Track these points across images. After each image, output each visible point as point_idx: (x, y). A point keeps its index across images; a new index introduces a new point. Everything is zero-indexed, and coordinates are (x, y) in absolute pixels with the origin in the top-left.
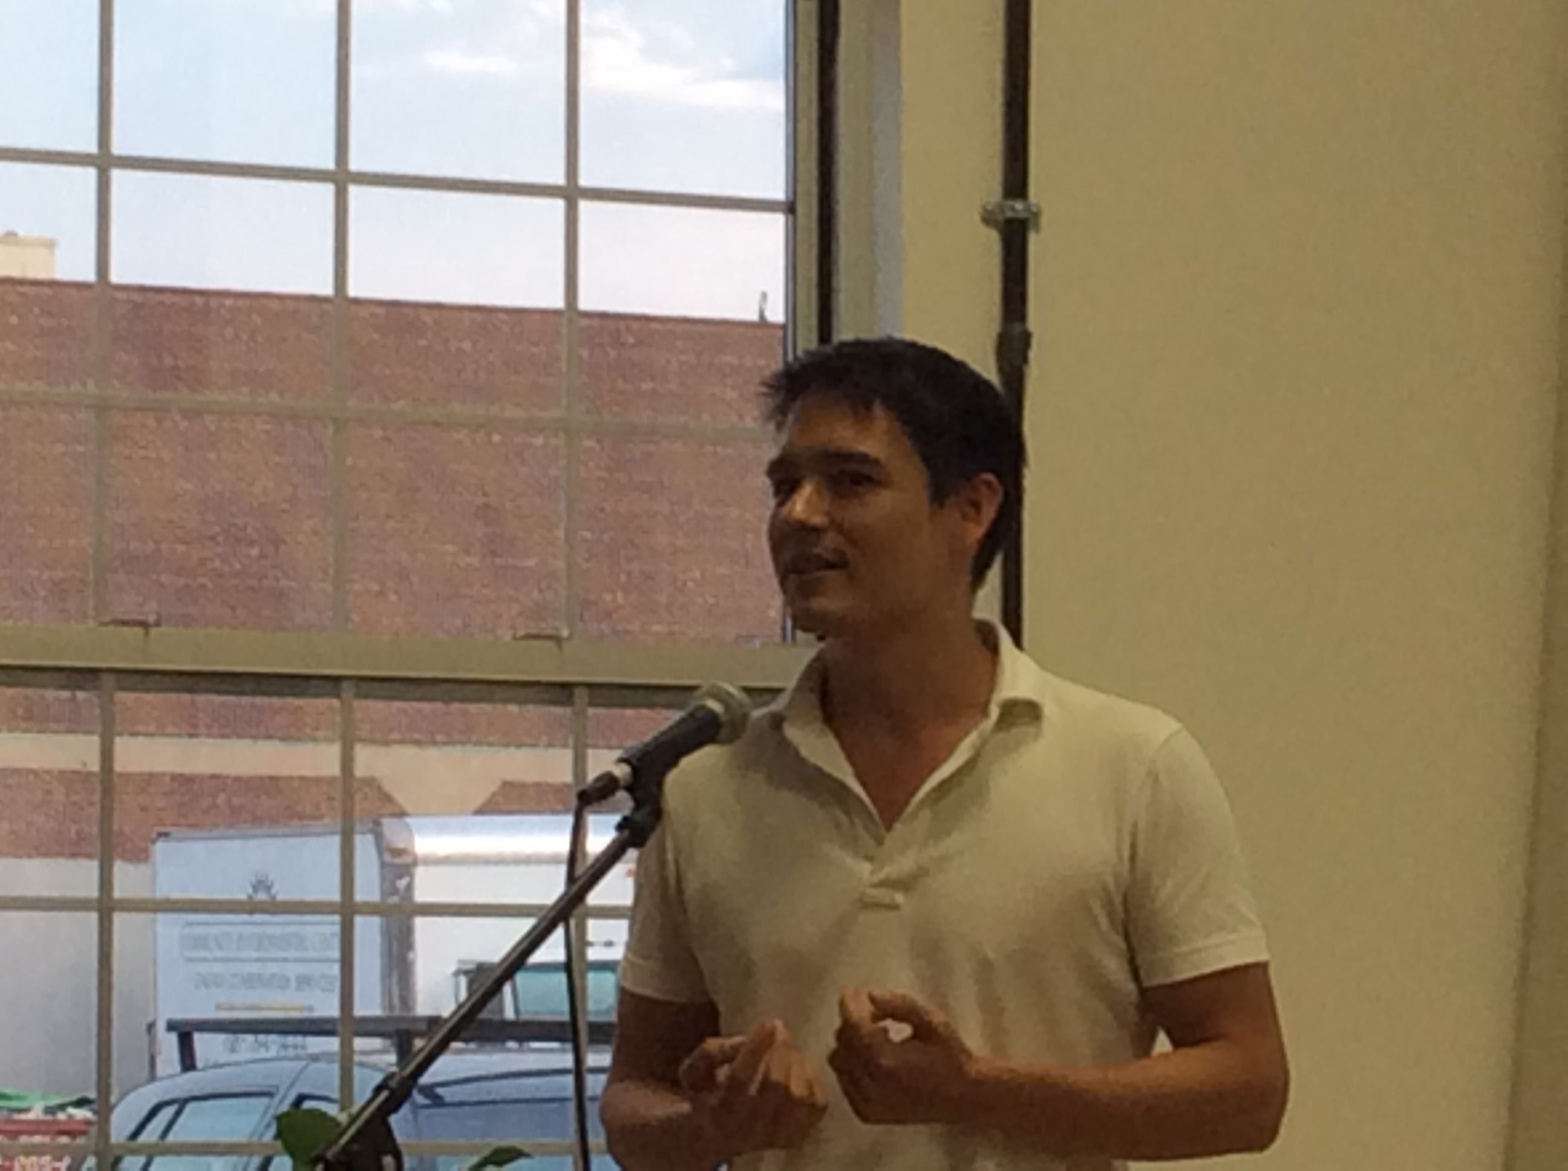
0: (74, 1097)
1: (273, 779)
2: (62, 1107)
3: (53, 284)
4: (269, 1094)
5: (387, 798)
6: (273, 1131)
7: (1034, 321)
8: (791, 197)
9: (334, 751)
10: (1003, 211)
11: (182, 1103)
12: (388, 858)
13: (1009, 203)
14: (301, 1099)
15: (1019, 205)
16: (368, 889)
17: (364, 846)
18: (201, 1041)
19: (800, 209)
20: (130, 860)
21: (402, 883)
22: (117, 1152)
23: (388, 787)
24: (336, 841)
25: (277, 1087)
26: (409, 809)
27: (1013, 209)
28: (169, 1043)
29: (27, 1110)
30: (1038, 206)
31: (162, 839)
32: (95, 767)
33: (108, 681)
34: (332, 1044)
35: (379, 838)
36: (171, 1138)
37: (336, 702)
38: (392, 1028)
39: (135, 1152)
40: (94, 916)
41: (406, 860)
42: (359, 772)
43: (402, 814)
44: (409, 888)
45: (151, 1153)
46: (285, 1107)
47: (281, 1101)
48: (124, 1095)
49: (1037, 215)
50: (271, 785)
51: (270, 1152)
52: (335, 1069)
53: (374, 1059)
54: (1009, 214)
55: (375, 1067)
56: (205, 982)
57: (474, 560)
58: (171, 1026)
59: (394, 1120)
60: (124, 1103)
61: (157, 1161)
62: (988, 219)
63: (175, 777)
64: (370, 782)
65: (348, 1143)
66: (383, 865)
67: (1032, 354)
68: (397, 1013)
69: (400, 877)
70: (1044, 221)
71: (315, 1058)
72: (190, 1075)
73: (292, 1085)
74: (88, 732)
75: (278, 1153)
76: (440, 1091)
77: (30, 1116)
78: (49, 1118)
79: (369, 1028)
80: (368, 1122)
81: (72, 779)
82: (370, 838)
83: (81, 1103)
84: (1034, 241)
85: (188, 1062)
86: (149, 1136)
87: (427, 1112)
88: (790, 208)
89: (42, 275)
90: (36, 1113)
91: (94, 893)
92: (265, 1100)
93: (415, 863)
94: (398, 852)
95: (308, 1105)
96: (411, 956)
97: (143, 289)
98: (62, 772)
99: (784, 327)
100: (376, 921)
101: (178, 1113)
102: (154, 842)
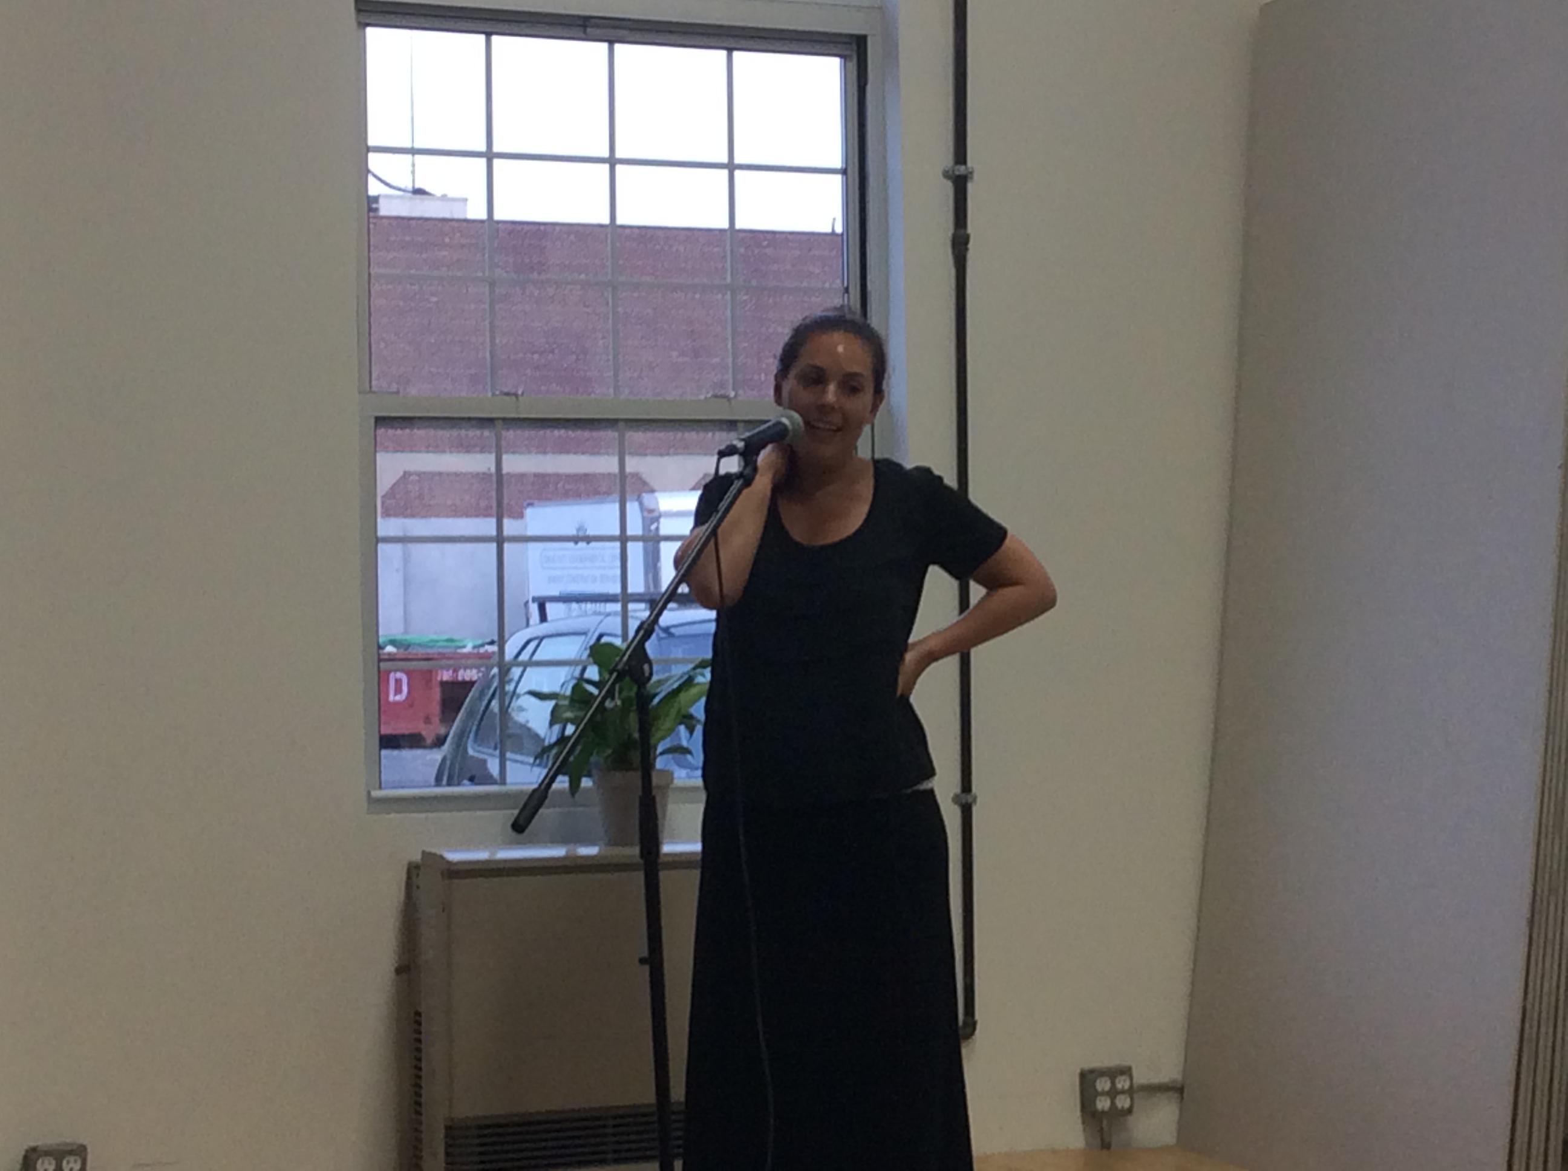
0: (488, 640)
1: (586, 475)
2: (482, 645)
3: (466, 221)
4: (585, 634)
5: (645, 483)
6: (588, 652)
7: (971, 229)
8: (844, 166)
9: (615, 460)
10: (953, 171)
11: (541, 639)
12: (646, 514)
13: (958, 167)
14: (601, 636)
15: (962, 168)
16: (635, 527)
17: (632, 508)
18: (549, 606)
19: (849, 171)
20: (514, 518)
21: (653, 527)
22: (508, 666)
23: (644, 476)
24: (617, 506)
25: (589, 631)
26: (655, 487)
27: (958, 170)
28: (534, 608)
29: (464, 647)
30: (972, 168)
31: (530, 506)
32: (493, 470)
33: (499, 424)
34: (617, 607)
35: (641, 504)
36: (536, 658)
37: (616, 434)
38: (647, 598)
39: (519, 665)
40: (494, 545)
41: (656, 514)
42: (629, 469)
43: (652, 491)
44: (657, 529)
45: (525, 665)
46: (592, 642)
47: (591, 638)
48: (511, 635)
49: (971, 173)
50: (586, 478)
51: (585, 664)
52: (618, 620)
53: (638, 614)
54: (957, 173)
55: (637, 618)
56: (552, 580)
57: (686, 359)
58: (534, 600)
59: (649, 646)
60: (512, 639)
61: (528, 669)
62: (946, 175)
63: (536, 475)
64: (637, 476)
65: (628, 660)
66: (644, 518)
67: (970, 246)
68: (652, 590)
69: (652, 523)
70: (976, 176)
71: (608, 615)
72: (545, 625)
73: (596, 629)
74: (490, 452)
75: (590, 664)
76: (673, 630)
77: (465, 650)
78: (476, 651)
79: (637, 598)
80: (635, 649)
81: (483, 477)
82: (636, 504)
83: (492, 643)
84: (970, 187)
85: (543, 618)
86: (524, 657)
87: (666, 641)
88: (844, 172)
89: (461, 216)
90: (468, 649)
91: (494, 533)
92: (583, 638)
93: (660, 516)
94: (651, 511)
95: (604, 640)
96: (659, 565)
97: (513, 223)
98: (478, 474)
99: (842, 234)
100: (640, 544)
101: (538, 646)
102: (526, 508)
